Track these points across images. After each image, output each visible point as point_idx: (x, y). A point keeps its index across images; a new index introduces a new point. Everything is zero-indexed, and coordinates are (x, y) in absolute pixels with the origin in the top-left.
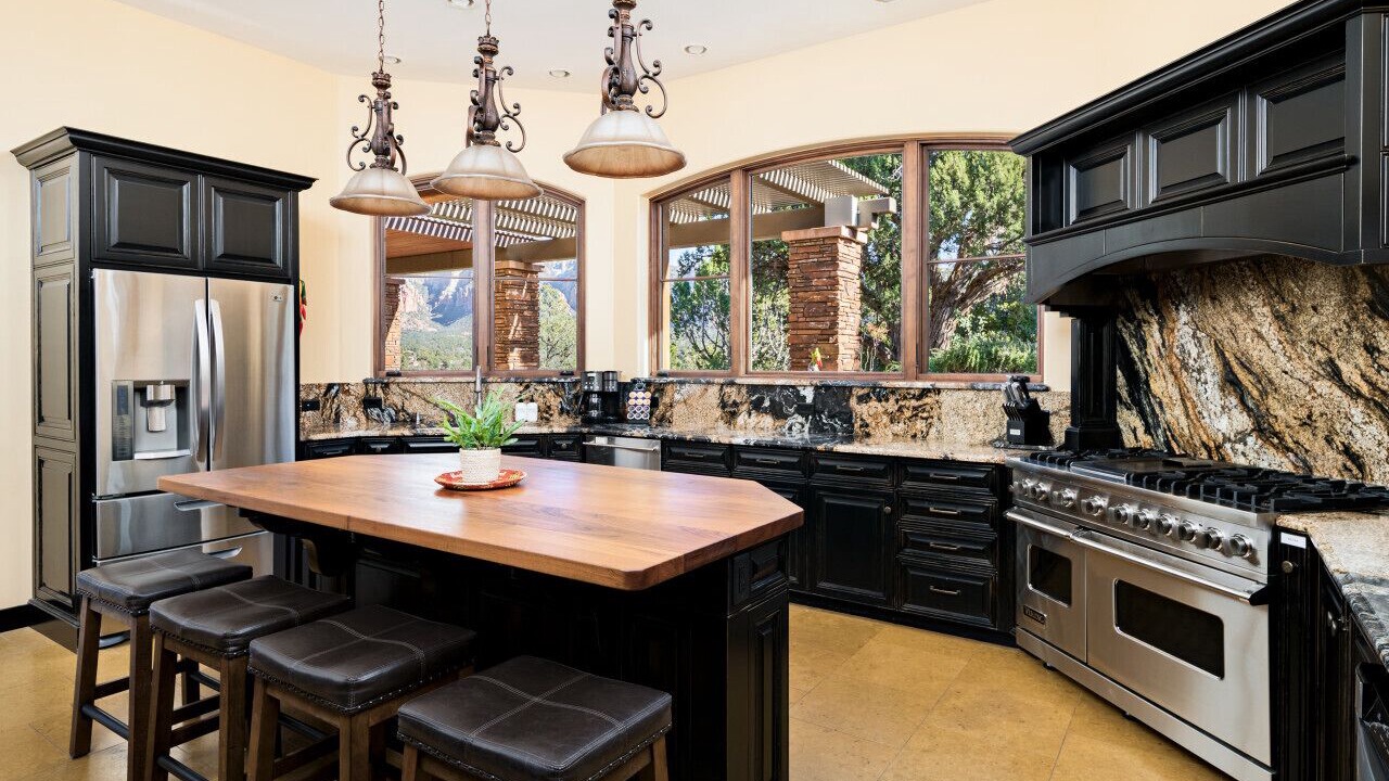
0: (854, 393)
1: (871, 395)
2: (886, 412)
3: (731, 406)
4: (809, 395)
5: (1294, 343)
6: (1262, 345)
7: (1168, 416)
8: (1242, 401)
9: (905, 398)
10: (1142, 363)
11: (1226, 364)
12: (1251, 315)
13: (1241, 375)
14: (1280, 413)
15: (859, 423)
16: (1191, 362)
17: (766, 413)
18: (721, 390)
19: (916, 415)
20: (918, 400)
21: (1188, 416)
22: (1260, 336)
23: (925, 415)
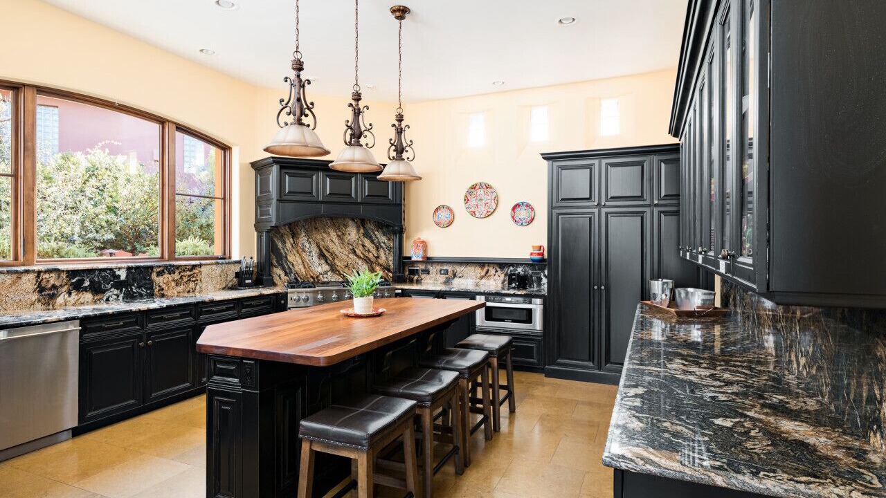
0: (154, 270)
1: (165, 271)
2: (173, 280)
3: (50, 289)
4: (123, 275)
5: (343, 244)
6: (333, 244)
7: (296, 269)
8: (326, 262)
9: (184, 271)
10: (284, 249)
11: (320, 250)
12: (329, 235)
13: (326, 253)
14: (339, 264)
15: (158, 288)
16: (307, 249)
17: (86, 291)
18: (38, 276)
19: (190, 280)
20: (190, 271)
21: (305, 268)
22: (332, 241)
23: (194, 279)
